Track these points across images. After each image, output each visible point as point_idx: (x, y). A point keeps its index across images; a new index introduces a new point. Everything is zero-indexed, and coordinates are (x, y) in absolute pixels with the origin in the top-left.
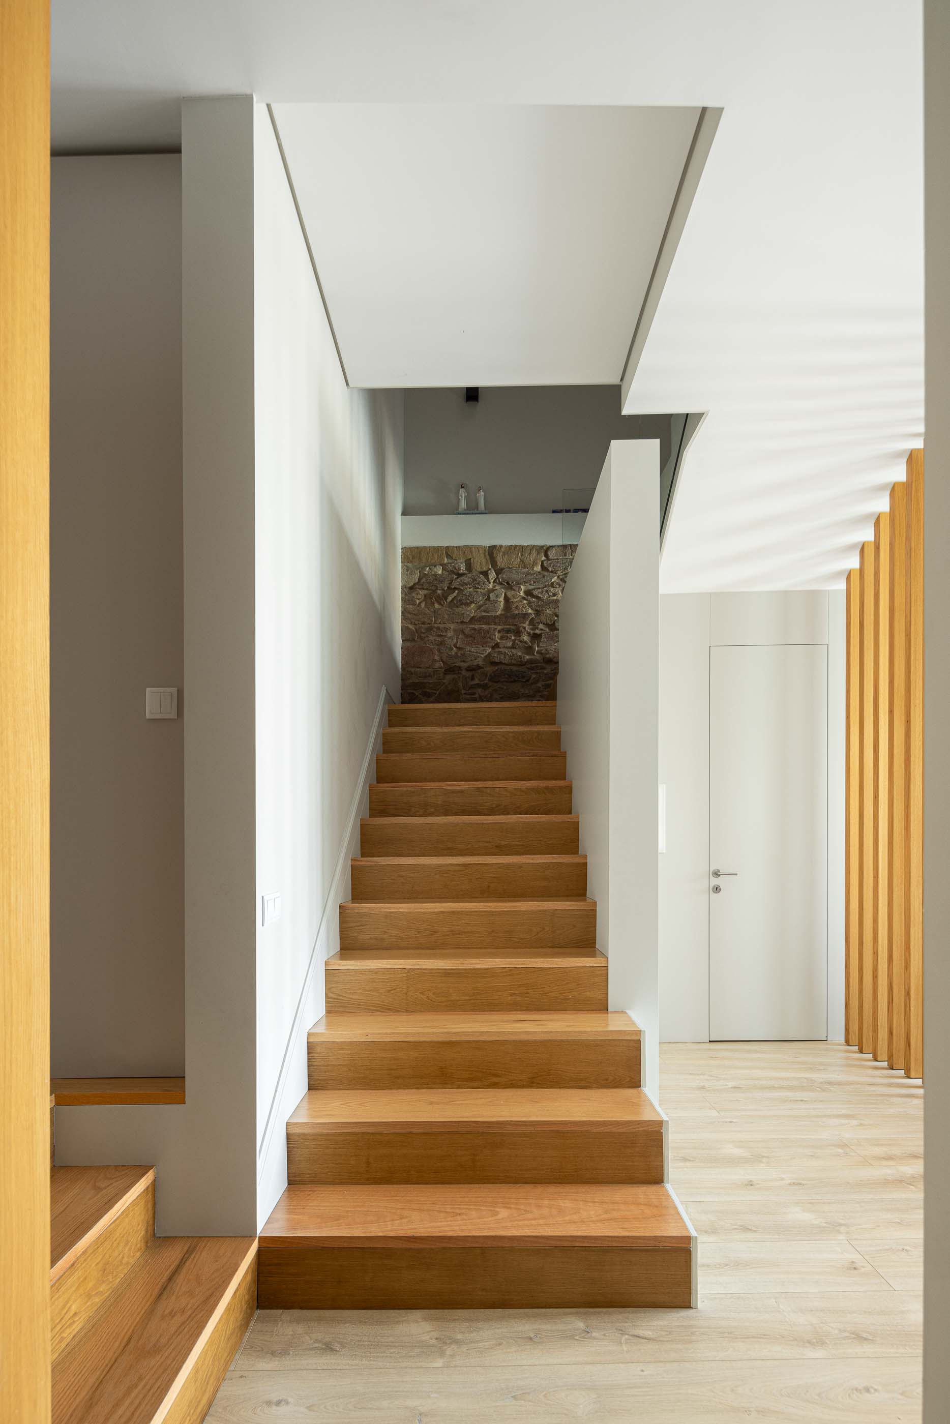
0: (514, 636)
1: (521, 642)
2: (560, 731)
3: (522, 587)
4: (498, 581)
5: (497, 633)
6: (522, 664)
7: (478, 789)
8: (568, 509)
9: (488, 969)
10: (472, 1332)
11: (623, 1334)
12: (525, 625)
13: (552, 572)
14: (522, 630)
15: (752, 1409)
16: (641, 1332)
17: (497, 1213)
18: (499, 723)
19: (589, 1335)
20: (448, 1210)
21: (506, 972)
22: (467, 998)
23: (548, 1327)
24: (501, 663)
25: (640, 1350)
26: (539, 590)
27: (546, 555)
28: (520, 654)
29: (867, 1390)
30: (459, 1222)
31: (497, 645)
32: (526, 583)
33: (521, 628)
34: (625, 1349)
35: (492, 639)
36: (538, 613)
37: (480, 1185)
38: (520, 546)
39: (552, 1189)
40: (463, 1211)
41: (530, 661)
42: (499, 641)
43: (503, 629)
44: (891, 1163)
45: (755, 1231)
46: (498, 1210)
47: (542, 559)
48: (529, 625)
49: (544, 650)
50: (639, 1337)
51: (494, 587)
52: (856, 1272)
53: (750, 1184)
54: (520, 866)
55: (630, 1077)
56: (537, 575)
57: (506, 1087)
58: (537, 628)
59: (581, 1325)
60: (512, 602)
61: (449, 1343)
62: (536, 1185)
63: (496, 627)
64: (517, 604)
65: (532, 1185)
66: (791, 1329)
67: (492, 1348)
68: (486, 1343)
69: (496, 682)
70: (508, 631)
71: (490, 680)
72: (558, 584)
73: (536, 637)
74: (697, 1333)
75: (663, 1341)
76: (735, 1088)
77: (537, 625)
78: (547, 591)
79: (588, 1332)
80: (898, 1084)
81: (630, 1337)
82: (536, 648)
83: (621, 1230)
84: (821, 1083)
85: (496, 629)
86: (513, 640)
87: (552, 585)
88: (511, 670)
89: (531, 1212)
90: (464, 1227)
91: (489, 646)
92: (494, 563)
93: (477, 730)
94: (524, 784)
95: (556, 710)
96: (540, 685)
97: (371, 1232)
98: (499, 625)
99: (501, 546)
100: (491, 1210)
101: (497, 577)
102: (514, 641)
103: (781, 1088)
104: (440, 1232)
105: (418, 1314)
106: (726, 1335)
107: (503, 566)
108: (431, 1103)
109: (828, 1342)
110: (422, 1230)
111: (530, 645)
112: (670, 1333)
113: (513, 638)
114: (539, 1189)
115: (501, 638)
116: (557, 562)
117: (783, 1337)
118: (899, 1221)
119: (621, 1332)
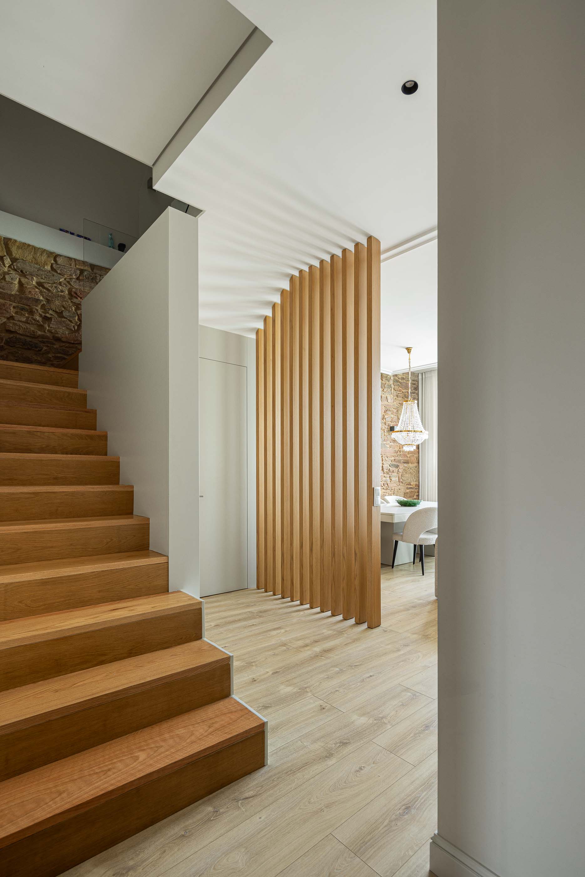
0: (28, 314)
1: (34, 320)
2: (87, 394)
3: (34, 278)
4: (12, 267)
5: (12, 308)
6: (34, 337)
7: (29, 432)
8: (72, 232)
9: (80, 574)
10: (139, 855)
11: (238, 801)
12: (37, 308)
13: (60, 274)
14: (34, 311)
15: (323, 808)
16: (247, 795)
17: (137, 758)
18: (29, 381)
19: (218, 813)
20: (97, 771)
21: (95, 575)
22: (63, 599)
23: (190, 821)
24: (15, 332)
25: (252, 806)
26: (50, 285)
27: (55, 260)
28: (32, 329)
29: (361, 769)
30: (112, 776)
31: (12, 318)
32: (39, 276)
33: (34, 310)
34: (244, 810)
35: (8, 312)
36: (48, 301)
37: (111, 742)
38: (33, 246)
39: (165, 726)
40: (110, 767)
41: (42, 337)
42: (14, 315)
43: (18, 307)
44: (308, 648)
45: (271, 707)
46: (136, 755)
47: (52, 262)
48: (41, 308)
49: (54, 331)
50: (247, 798)
51: (9, 271)
52: (325, 710)
53: (254, 680)
54: (83, 494)
55: (195, 633)
56: (47, 273)
57: (111, 662)
58: (48, 313)
59: (210, 809)
60: (26, 287)
61: (126, 873)
62: (153, 726)
63: (11, 303)
64: (30, 290)
65: (150, 728)
66: (315, 754)
67: (160, 858)
68: (154, 857)
69: (12, 347)
70: (22, 309)
71: (4, 343)
72: (64, 284)
73: (46, 319)
74: (275, 779)
75: (261, 794)
76: (216, 626)
77: (47, 310)
78: (56, 287)
79: (217, 811)
80: (290, 605)
81: (243, 801)
82: (47, 328)
83: (226, 734)
84: (257, 613)
85: (11, 304)
86: (26, 317)
87: (60, 284)
88: (25, 340)
89: (162, 746)
90: (119, 778)
91: (4, 317)
92: (9, 253)
93: (15, 384)
94: (70, 431)
95: (78, 377)
96: (50, 355)
97: (38, 818)
98: (14, 302)
99: (16, 241)
100: (131, 757)
101: (12, 264)
102: (28, 318)
103: (240, 620)
104: (102, 790)
105: (87, 865)
106: (289, 773)
107: (17, 256)
108: (57, 691)
109: (334, 753)
110: (86, 796)
111: (42, 324)
112: (262, 786)
113: (27, 315)
114: (156, 729)
115: (16, 313)
116: (65, 268)
117: (314, 760)
118: (327, 677)
119: (236, 801)
